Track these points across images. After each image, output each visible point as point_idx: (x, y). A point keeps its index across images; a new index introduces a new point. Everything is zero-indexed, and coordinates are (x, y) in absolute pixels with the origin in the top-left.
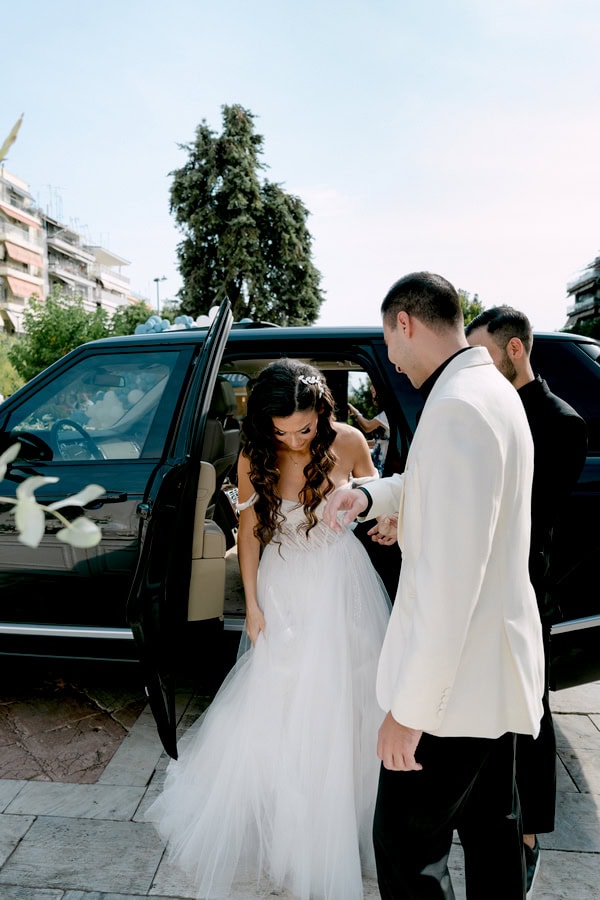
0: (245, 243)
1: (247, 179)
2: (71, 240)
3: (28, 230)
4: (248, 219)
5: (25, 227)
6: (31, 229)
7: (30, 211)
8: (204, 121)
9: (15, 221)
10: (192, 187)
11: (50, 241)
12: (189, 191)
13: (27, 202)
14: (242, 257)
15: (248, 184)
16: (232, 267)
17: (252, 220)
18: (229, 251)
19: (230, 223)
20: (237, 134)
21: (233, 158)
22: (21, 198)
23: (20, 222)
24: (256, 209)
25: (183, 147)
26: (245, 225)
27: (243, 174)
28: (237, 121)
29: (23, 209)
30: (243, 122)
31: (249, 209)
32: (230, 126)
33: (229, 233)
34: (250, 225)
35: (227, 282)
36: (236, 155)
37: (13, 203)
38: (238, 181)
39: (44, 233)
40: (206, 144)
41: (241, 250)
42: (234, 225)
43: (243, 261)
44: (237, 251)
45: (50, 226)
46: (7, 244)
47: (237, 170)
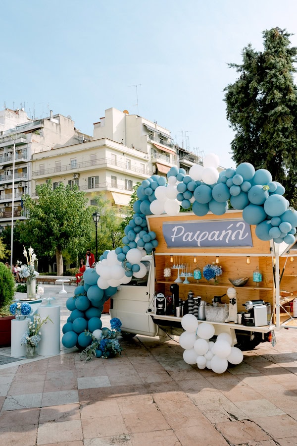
0: (280, 127)
1: (280, 77)
2: (193, 159)
3: (169, 156)
4: (283, 109)
5: (168, 155)
6: (171, 155)
7: (170, 146)
8: (249, 45)
9: (162, 152)
10: (238, 93)
11: (181, 161)
12: (237, 96)
13: (169, 140)
14: (279, 139)
15: (283, 81)
16: (271, 149)
17: (286, 109)
18: (269, 137)
19: (269, 114)
20: (274, 47)
21: (271, 64)
22: (166, 139)
23: (164, 152)
24: (290, 100)
25: (232, 65)
26: (281, 113)
27: (278, 74)
28: (275, 39)
29: (166, 145)
30: (280, 38)
31: (284, 101)
32: (269, 43)
33: (268, 123)
34: (285, 113)
35: (268, 161)
36: (273, 61)
37: (161, 142)
38: (274, 80)
39: (178, 157)
40: (250, 60)
41: (278, 134)
42: (272, 115)
43: (280, 143)
44: (274, 136)
45: (182, 153)
46: (157, 165)
47: (273, 72)
